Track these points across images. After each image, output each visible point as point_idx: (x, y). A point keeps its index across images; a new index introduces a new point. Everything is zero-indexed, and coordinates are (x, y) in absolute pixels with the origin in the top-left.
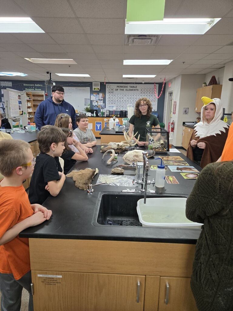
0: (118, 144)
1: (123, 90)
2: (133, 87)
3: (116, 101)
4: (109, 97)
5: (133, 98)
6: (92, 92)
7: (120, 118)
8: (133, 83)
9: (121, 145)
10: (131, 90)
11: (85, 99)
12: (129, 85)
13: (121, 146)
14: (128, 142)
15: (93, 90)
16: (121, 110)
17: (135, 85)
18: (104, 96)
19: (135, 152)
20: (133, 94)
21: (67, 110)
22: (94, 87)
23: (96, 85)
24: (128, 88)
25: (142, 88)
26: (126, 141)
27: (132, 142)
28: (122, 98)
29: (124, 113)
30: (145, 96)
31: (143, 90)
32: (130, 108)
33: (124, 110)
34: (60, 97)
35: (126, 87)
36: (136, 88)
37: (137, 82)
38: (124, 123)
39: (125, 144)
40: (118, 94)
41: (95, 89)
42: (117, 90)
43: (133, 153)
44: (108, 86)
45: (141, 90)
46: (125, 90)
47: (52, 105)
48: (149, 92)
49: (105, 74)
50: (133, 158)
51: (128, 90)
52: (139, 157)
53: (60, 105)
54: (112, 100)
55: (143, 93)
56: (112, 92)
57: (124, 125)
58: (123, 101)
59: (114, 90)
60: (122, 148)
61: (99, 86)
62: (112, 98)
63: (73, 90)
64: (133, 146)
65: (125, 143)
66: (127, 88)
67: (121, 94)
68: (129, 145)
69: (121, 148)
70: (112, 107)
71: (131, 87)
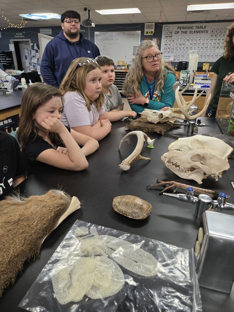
0: (161, 114)
1: (186, 32)
2: (201, 27)
3: (175, 49)
4: (166, 43)
5: (199, 43)
6: (143, 37)
7: (178, 72)
8: (201, 22)
9: (167, 116)
10: (198, 32)
11: (134, 47)
12: (194, 25)
13: (167, 118)
14: (182, 111)
15: (145, 35)
16: (181, 61)
17: (203, 25)
18: (159, 42)
19: (198, 141)
20: (200, 38)
21: (89, 52)
22: (146, 30)
23: (149, 27)
24: (193, 30)
25: (213, 29)
26: (178, 109)
27: (191, 109)
28: (183, 44)
29: (184, 65)
30: (217, 40)
31: (215, 32)
32: (192, 56)
33: (184, 60)
34: (71, 28)
35: (191, 28)
36: (204, 30)
37: (207, 20)
38: (181, 78)
39: (176, 115)
40: (179, 39)
41: (147, 33)
42: (178, 32)
43: (191, 143)
44: (166, 28)
45: (213, 31)
46: (188, 32)
47: (65, 45)
48: (223, 34)
49: (162, 7)
50: (189, 163)
51: (193, 32)
52: (208, 161)
53: (77, 44)
54: (169, 48)
55: (214, 36)
56: (170, 37)
57: (181, 80)
58: (184, 48)
59: (174, 33)
60: (169, 122)
61: (153, 29)
62: (169, 44)
63: (120, 35)
64: (191, 120)
65: (175, 112)
66: (191, 30)
67: (182, 39)
68: (183, 117)
69: (165, 123)
70: (168, 57)
71: (198, 28)
